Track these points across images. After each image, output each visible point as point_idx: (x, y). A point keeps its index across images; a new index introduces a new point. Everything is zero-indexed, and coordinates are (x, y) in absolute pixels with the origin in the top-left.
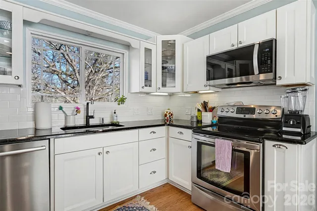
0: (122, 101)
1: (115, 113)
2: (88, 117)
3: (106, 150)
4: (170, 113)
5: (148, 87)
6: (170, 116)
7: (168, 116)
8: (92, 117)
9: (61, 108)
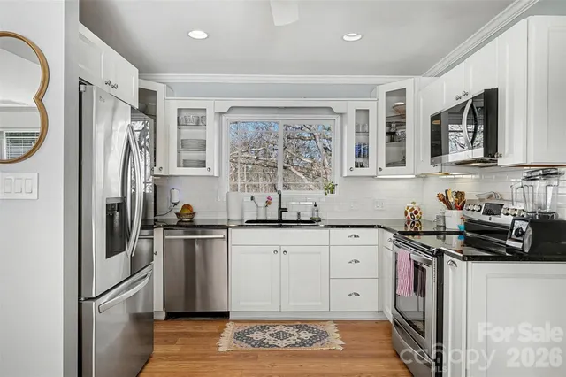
0: (332, 189)
1: (315, 206)
2: (281, 210)
3: (284, 249)
4: (413, 209)
5: (359, 169)
6: (411, 215)
7: (409, 215)
8: (285, 210)
9: (252, 198)
